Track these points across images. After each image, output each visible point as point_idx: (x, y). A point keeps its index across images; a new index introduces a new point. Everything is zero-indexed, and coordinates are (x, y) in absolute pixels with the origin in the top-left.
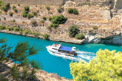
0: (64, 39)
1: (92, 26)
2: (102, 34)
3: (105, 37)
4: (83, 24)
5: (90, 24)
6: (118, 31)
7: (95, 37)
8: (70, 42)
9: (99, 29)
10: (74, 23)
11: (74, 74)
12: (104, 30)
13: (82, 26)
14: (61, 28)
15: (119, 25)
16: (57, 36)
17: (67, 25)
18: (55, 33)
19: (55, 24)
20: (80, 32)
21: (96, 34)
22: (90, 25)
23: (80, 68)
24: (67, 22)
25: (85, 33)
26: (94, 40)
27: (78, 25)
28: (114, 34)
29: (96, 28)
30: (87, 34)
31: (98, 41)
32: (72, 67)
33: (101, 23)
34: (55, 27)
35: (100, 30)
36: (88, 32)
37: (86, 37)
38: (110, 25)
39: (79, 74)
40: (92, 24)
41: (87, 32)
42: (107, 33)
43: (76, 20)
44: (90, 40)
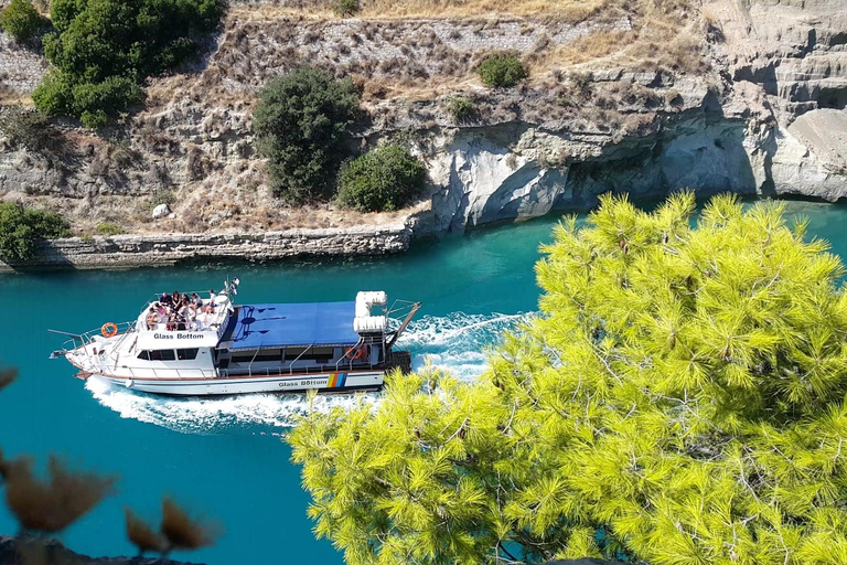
0: (230, 233)
1: (472, 63)
2: (574, 124)
3: (597, 152)
4: (388, 53)
5: (456, 36)
6: (691, 79)
7: (521, 162)
8: (297, 247)
9: (540, 75)
10: (303, 50)
11: (349, 524)
12: (585, 84)
13: (387, 69)
14: (178, 117)
15: (690, 25)
16: (149, 208)
17: (228, 81)
18: (119, 184)
19: (98, 80)
20: (376, 136)
21: (518, 127)
22: (453, 46)
23: (405, 438)
24: (222, 41)
25: (423, 132)
26: (516, 196)
27: (345, 61)
28: (668, 108)
29: (508, 77)
30: (440, 142)
31: (546, 199)
32: (313, 455)
33: (547, 22)
34: (101, 116)
35: (546, 87)
36: (446, 121)
37: (437, 172)
38: (624, 25)
39: (396, 506)
40: (468, 34)
41: (436, 129)
42: (612, 105)
43: (316, 17)
44: (483, 202)
